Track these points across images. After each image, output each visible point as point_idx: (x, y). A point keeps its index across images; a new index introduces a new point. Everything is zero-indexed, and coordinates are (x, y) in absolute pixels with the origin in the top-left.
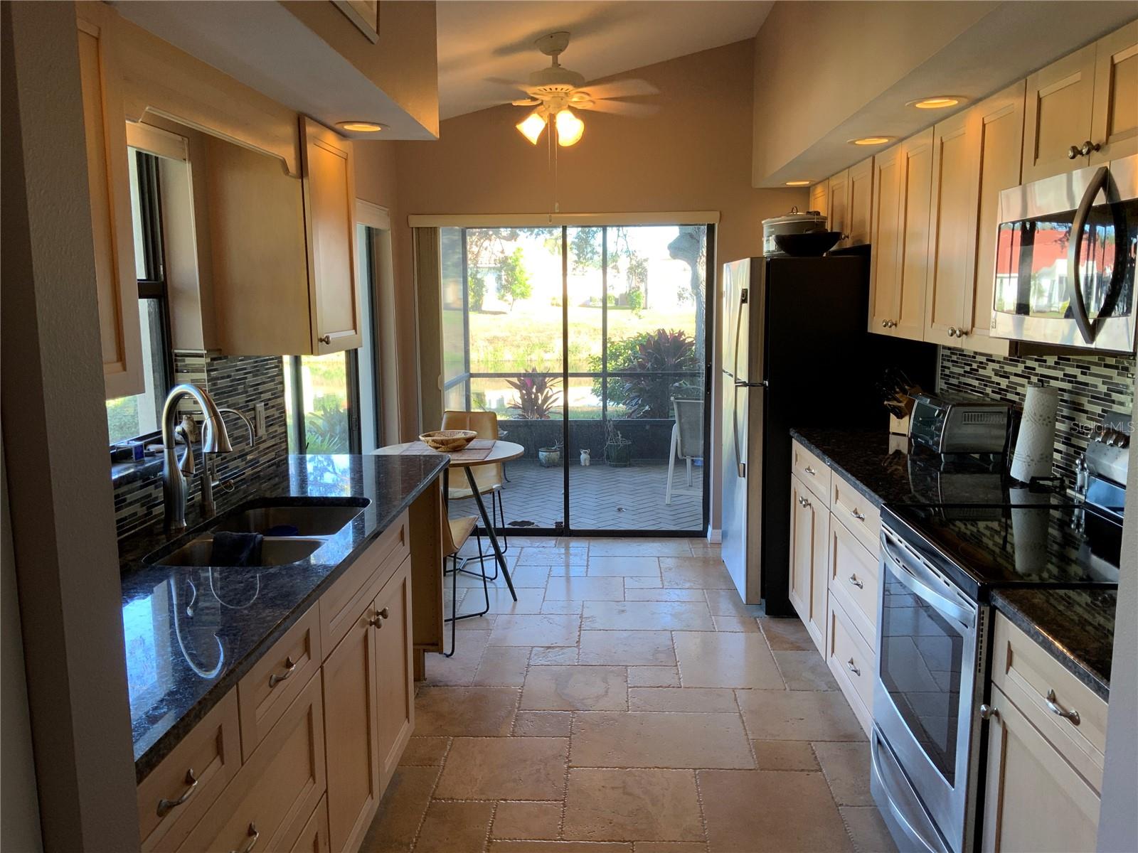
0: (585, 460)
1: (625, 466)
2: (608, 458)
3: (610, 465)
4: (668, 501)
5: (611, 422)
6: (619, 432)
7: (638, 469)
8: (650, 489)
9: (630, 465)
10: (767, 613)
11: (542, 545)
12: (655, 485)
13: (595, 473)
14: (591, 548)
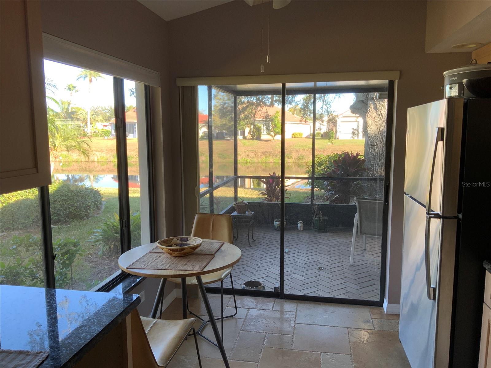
0: (301, 227)
1: (324, 232)
2: (314, 226)
3: (315, 231)
4: (351, 262)
6: (320, 212)
7: (331, 234)
8: (338, 251)
9: (327, 232)
12: (342, 247)
13: (306, 236)
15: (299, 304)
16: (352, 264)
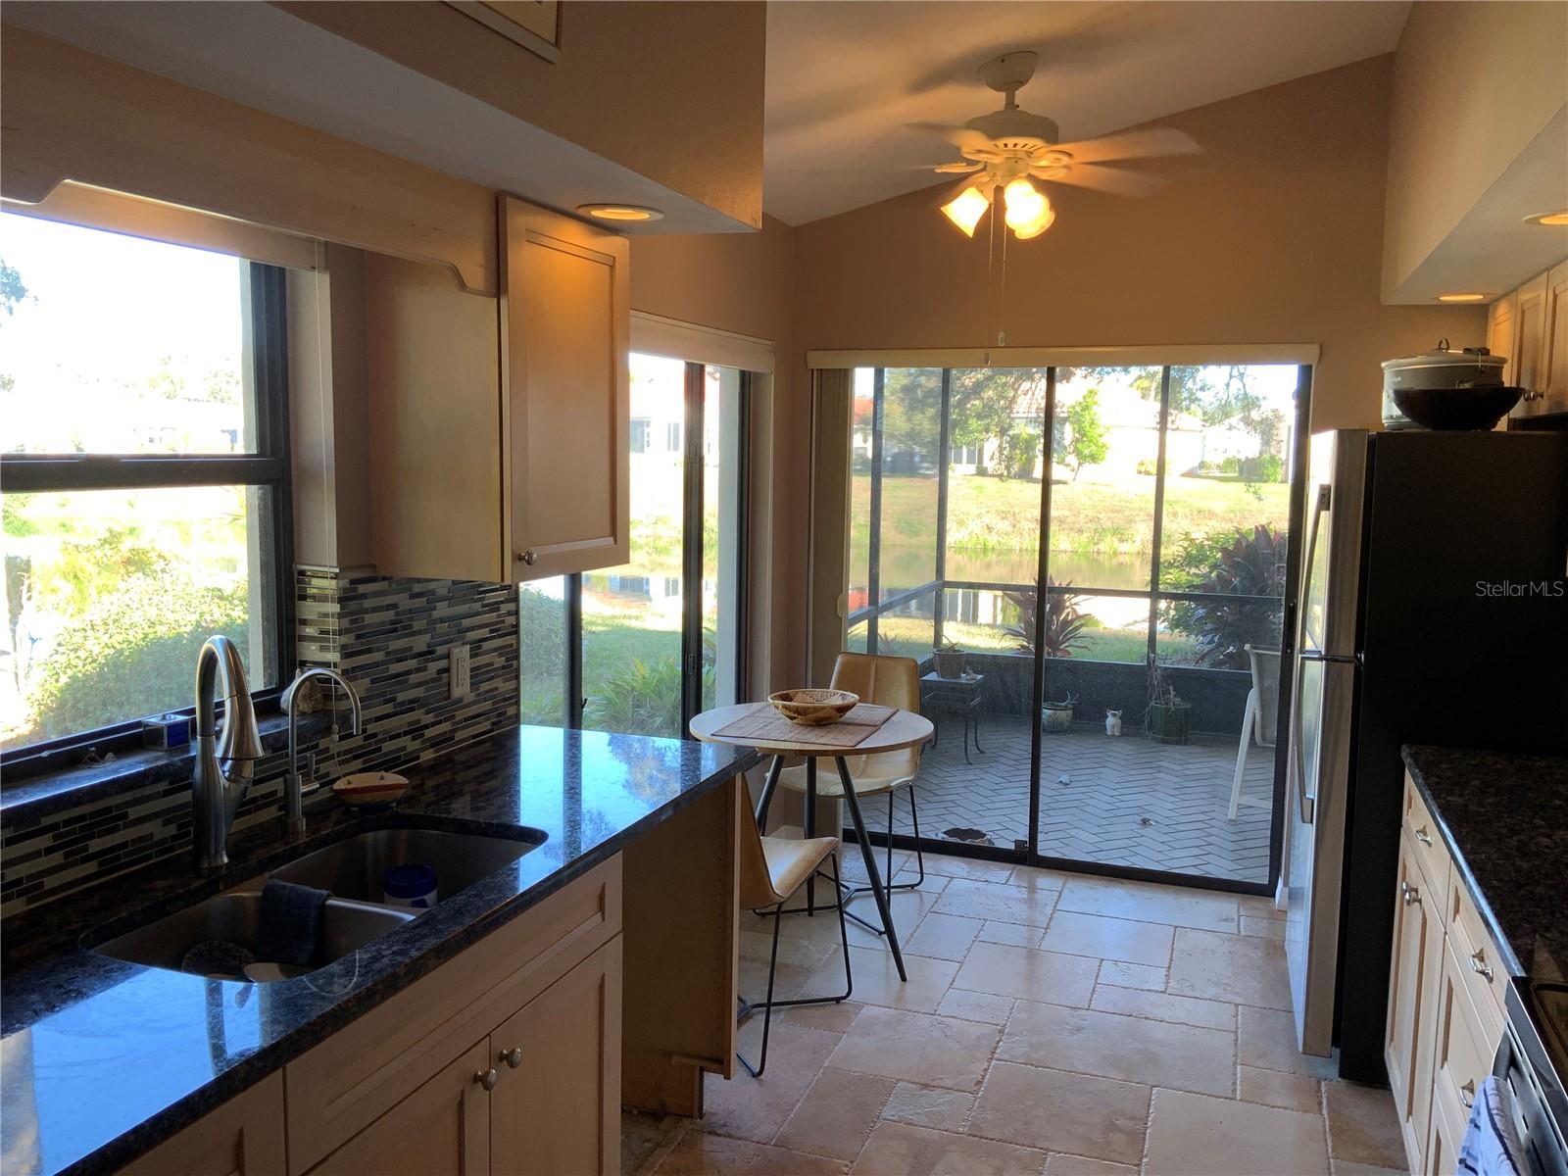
0: (1113, 726)
1: (1177, 743)
2: (1151, 726)
3: (1154, 739)
4: (1232, 814)
5: (1159, 671)
6: (1171, 688)
7: (1197, 749)
8: (1207, 789)
9: (1186, 743)
10: (1341, 1075)
11: (986, 877)
12: (1219, 781)
13: (1124, 750)
14: (1066, 892)
15: (1070, 879)
16: (1234, 818)
